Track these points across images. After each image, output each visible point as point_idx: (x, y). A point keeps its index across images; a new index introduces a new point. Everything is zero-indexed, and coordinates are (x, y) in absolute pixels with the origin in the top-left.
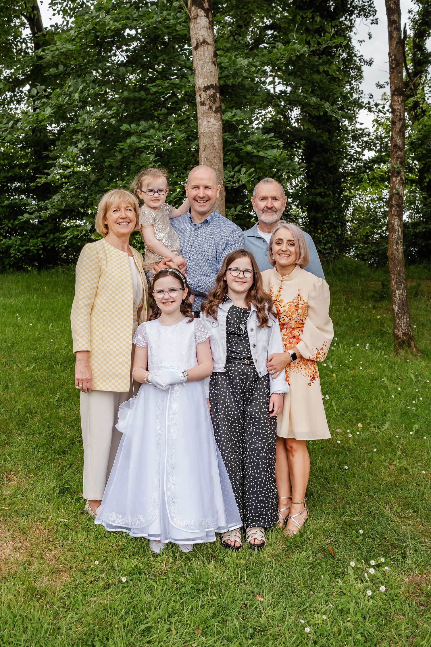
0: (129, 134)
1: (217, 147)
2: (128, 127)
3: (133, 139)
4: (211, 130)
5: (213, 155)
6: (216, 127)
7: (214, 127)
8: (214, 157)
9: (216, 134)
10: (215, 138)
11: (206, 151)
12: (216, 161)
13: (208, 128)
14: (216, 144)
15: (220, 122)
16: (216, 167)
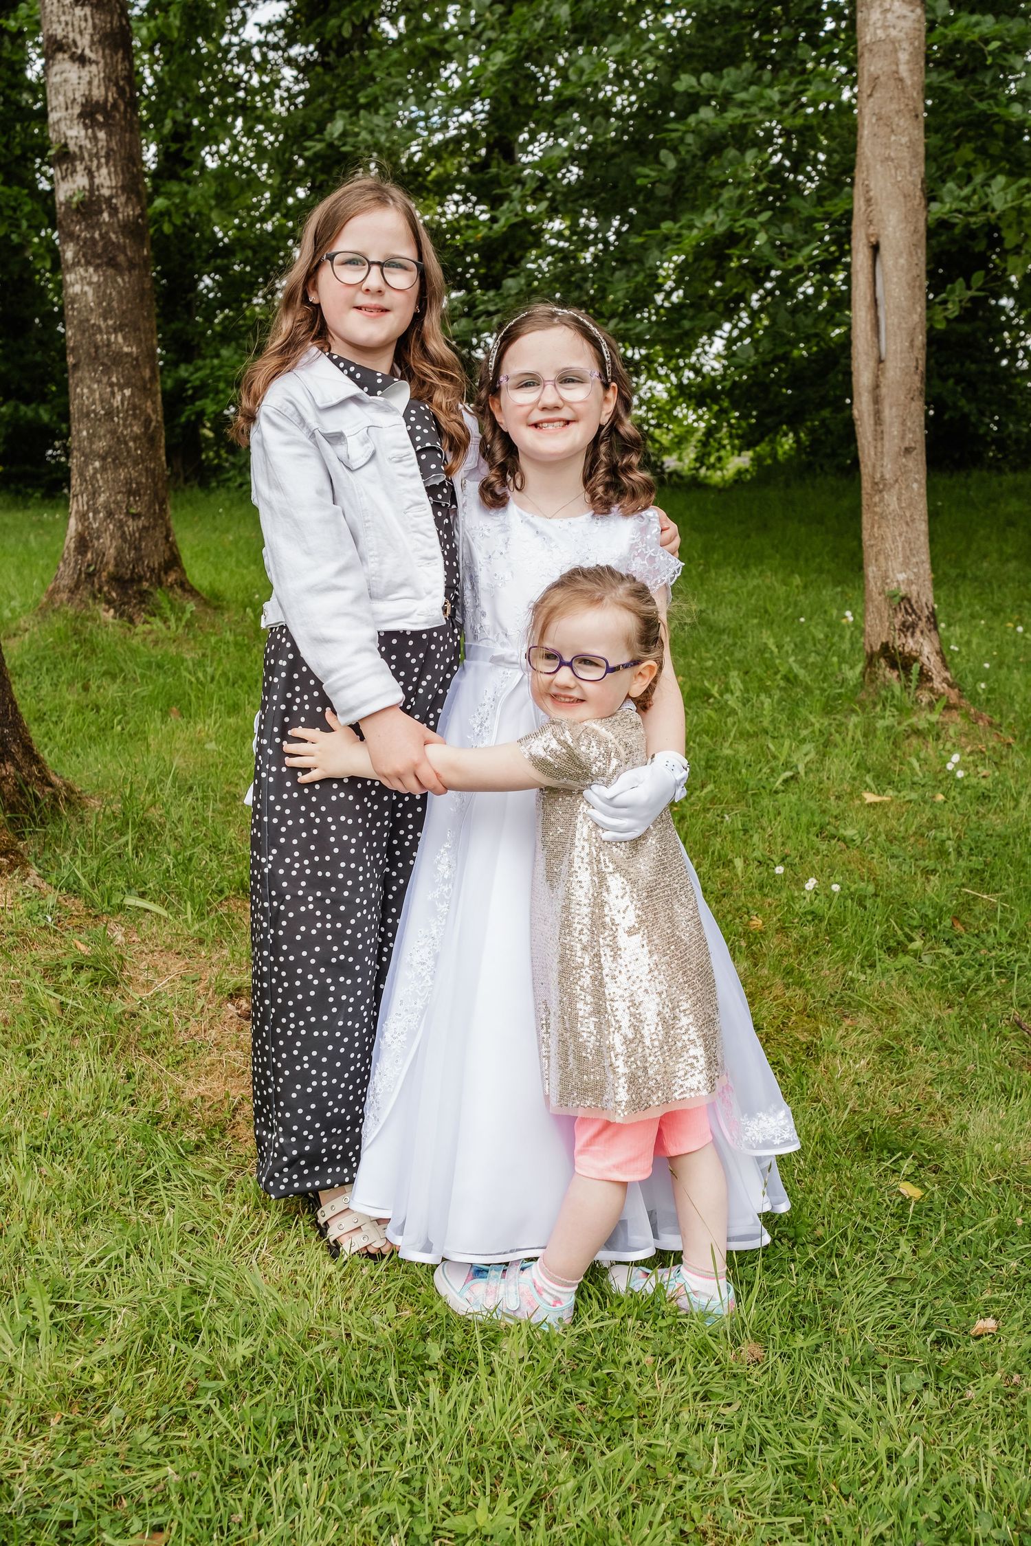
0: (694, 102)
1: (909, 82)
2: (693, 81)
3: (706, 113)
4: (893, 33)
5: (894, 106)
6: (907, 24)
7: (902, 23)
8: (898, 112)
9: (905, 45)
10: (903, 57)
11: (877, 95)
12: (903, 122)
13: (885, 27)
14: (904, 71)
15: (919, 11)
16: (904, 140)
